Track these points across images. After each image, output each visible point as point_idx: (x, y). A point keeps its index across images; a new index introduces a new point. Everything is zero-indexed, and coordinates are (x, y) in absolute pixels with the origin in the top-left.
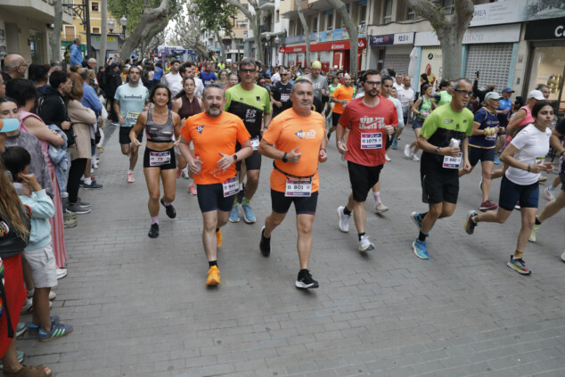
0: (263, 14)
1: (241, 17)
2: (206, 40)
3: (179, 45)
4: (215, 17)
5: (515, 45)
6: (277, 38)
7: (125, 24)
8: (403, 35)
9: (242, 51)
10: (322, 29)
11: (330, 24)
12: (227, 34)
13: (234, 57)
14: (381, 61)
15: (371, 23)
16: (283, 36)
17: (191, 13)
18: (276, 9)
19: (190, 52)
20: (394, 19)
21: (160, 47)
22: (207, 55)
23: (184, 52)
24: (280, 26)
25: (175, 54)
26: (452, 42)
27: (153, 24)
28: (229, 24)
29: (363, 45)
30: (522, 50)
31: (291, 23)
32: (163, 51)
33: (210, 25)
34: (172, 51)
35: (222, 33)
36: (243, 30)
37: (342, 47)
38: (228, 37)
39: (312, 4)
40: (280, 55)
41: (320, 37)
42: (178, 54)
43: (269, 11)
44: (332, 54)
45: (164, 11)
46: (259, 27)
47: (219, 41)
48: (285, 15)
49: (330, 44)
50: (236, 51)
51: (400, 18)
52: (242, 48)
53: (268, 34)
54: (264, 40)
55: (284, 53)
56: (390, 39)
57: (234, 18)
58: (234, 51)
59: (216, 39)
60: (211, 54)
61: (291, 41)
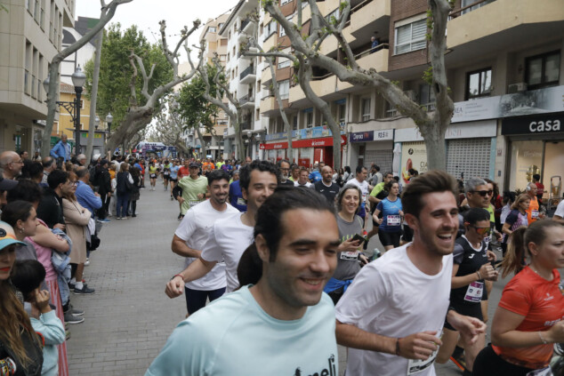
0: (245, 112)
1: (222, 115)
2: (186, 136)
3: (159, 141)
4: (196, 115)
5: (493, 140)
6: (258, 136)
7: (110, 121)
8: (382, 132)
9: (222, 148)
10: (302, 127)
11: (310, 121)
12: (208, 131)
13: (213, 153)
14: (362, 157)
15: (350, 121)
16: (263, 133)
17: (173, 111)
18: (256, 108)
19: (170, 149)
20: (372, 117)
21: (142, 143)
22: (188, 152)
23: (165, 148)
24: (260, 124)
25: (155, 150)
26: (435, 138)
27: (137, 122)
28: (211, 122)
29: (343, 141)
30: (500, 143)
31: (271, 121)
32: (144, 148)
33: (191, 123)
34: (153, 147)
35: (203, 130)
36: (223, 128)
37: (322, 143)
38: (209, 135)
39: (292, 103)
40: (260, 152)
41: (300, 134)
42: (158, 150)
43: (249, 110)
44: (312, 150)
45: (150, 109)
46: (241, 125)
47: (199, 138)
48: (265, 114)
49: (310, 141)
50: (217, 148)
51: (378, 116)
52: (222, 144)
53: (249, 132)
54: (245, 137)
55: (264, 150)
56: (370, 136)
57: (215, 116)
58: (214, 147)
59: (197, 136)
60: (191, 150)
61: (271, 138)
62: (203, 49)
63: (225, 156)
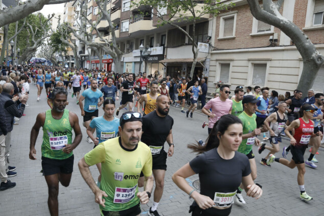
2: (57, 55)
12: (65, 54)
19: (48, 61)
21: (33, 58)
22: (57, 63)
23: (45, 61)
24: (86, 53)
25: (40, 62)
31: (92, 51)
32: (35, 60)
33: (57, 49)
34: (39, 60)
35: (63, 54)
37: (106, 61)
40: (88, 64)
42: (42, 62)
52: (73, 60)
60: (59, 62)
61: (92, 58)
62: (60, 19)
63: (74, 65)
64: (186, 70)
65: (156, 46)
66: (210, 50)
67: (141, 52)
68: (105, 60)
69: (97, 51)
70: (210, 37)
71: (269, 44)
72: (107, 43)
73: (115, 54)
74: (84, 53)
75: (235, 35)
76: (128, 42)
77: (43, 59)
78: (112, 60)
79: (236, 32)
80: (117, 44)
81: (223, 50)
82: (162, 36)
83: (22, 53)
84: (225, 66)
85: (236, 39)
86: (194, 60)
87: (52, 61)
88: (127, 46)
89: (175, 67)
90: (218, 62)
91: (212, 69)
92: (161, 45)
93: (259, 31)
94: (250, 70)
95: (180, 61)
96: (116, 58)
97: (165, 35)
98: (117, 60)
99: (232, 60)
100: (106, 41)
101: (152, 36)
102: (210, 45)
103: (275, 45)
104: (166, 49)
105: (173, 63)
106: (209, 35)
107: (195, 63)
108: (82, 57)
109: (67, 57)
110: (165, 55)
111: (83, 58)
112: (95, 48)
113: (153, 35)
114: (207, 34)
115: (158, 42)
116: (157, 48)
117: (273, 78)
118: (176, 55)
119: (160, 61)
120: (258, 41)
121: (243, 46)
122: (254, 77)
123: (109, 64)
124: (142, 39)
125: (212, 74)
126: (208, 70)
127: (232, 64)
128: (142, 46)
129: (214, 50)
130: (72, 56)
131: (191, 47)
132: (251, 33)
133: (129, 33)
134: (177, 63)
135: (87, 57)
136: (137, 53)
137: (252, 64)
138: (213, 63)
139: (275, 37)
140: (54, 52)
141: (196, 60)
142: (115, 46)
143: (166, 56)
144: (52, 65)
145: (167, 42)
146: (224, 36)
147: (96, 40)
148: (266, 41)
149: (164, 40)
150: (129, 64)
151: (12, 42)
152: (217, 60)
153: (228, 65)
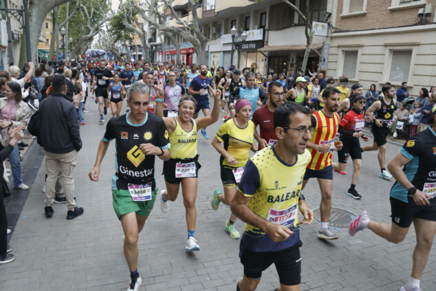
2: (120, 45)
9: (141, 53)
13: (137, 58)
16: (160, 45)
19: (108, 54)
21: (89, 50)
22: (119, 56)
23: (104, 54)
24: (158, 41)
25: (98, 55)
29: (192, 51)
31: (165, 37)
32: (91, 53)
33: (119, 37)
34: (97, 53)
35: (127, 43)
37: (185, 52)
40: (161, 56)
42: (100, 55)
49: (181, 50)
52: (140, 51)
53: (149, 45)
60: (122, 55)
61: (166, 48)
63: (143, 58)
64: (295, 61)
65: (254, 29)
66: (330, 31)
67: (233, 37)
68: (183, 50)
69: (173, 38)
70: (330, 14)
71: (418, 22)
72: (186, 26)
73: (197, 42)
74: (155, 41)
75: (367, 10)
76: (215, 24)
77: (102, 51)
78: (193, 49)
79: (368, 5)
80: (200, 27)
81: (349, 31)
82: (262, 14)
83: (75, 44)
84: (351, 54)
85: (367, 15)
86: (307, 46)
87: (114, 53)
88: (213, 30)
89: (279, 57)
90: (341, 49)
91: (332, 58)
92: (260, 27)
93: (401, 3)
94: (388, 59)
95: (287, 48)
96: (198, 47)
97: (265, 13)
98: (200, 49)
99: (361, 46)
100: (185, 23)
101: (247, 15)
102: (329, 25)
103: (427, 23)
104: (266, 32)
105: (276, 51)
106: (329, 10)
107: (308, 51)
108: (152, 46)
109: (133, 48)
110: (266, 40)
111: (154, 47)
112: (170, 34)
113: (249, 13)
114: (326, 9)
115: (255, 23)
116: (254, 31)
117: (420, 70)
118: (280, 40)
119: (259, 50)
120: (400, 18)
121: (377, 25)
122: (393, 69)
123: (188, 55)
124: (233, 19)
125: (331, 66)
126: (326, 61)
127: (360, 51)
128: (234, 29)
129: (334, 32)
130: (139, 46)
131: (303, 29)
132: (390, 6)
133: (216, 11)
134: (282, 51)
135: (159, 47)
136: (227, 38)
137: (390, 50)
138: (334, 51)
139: (428, 10)
140: (115, 42)
141: (311, 47)
142: (197, 30)
143: (267, 42)
144: (113, 58)
145: (269, 23)
146: (350, 11)
147: (172, 23)
148: (412, 17)
149: (264, 21)
150: (215, 54)
151: (63, 29)
152: (339, 47)
153: (356, 53)
